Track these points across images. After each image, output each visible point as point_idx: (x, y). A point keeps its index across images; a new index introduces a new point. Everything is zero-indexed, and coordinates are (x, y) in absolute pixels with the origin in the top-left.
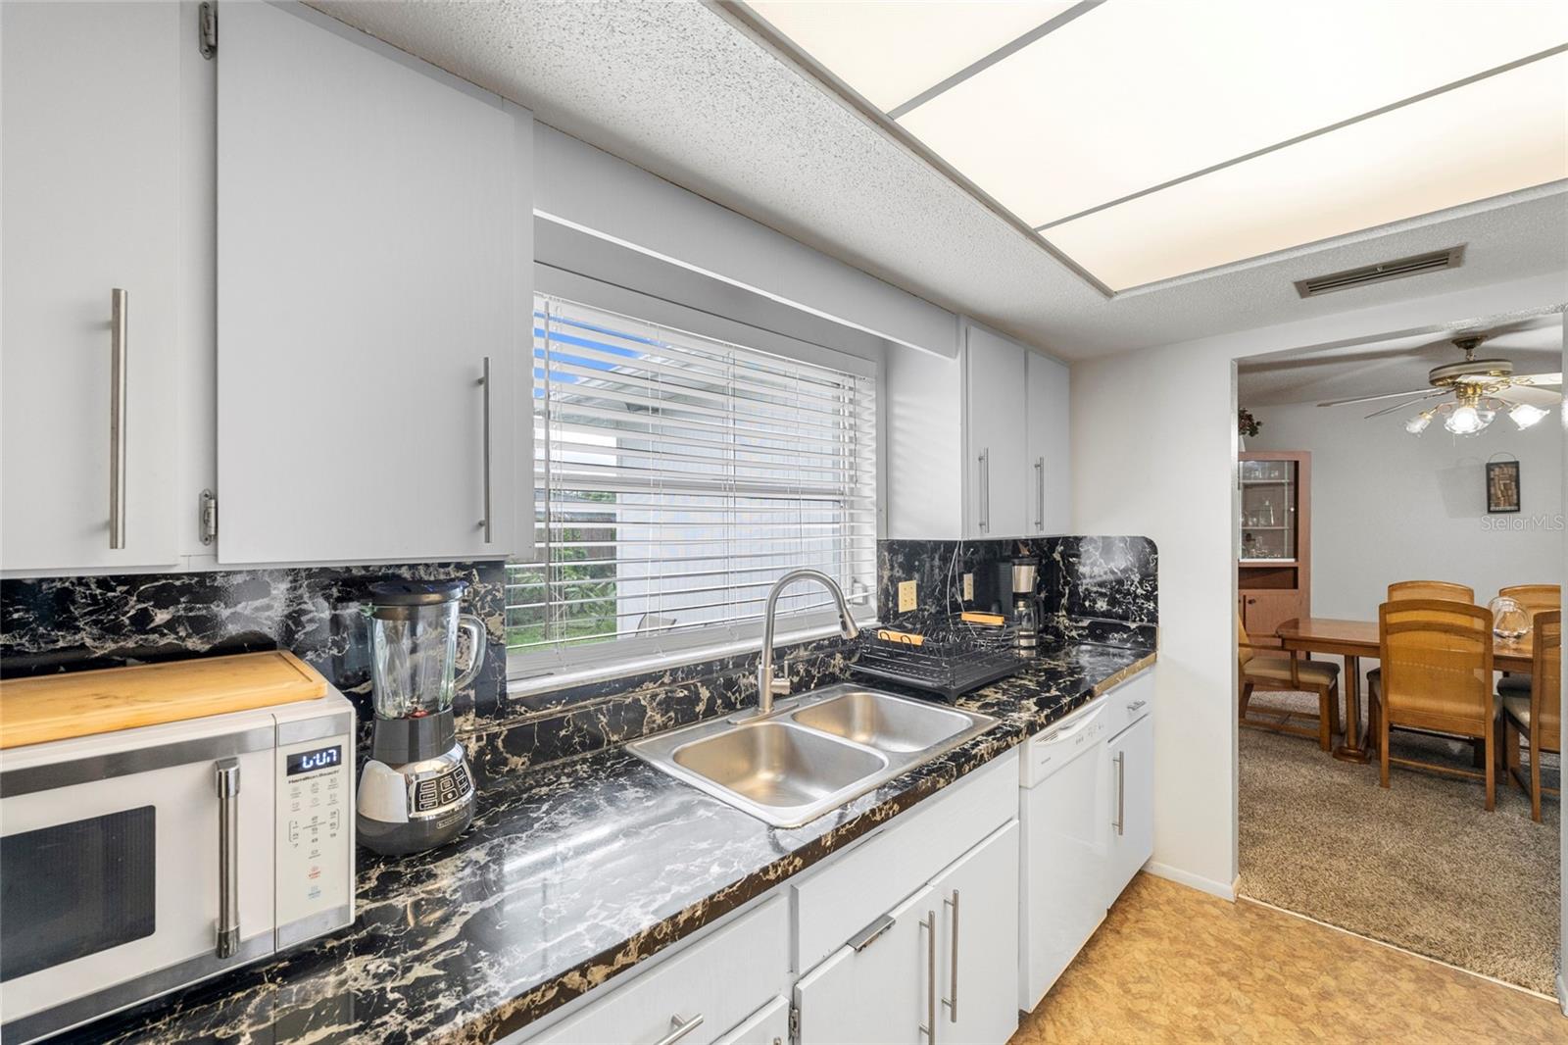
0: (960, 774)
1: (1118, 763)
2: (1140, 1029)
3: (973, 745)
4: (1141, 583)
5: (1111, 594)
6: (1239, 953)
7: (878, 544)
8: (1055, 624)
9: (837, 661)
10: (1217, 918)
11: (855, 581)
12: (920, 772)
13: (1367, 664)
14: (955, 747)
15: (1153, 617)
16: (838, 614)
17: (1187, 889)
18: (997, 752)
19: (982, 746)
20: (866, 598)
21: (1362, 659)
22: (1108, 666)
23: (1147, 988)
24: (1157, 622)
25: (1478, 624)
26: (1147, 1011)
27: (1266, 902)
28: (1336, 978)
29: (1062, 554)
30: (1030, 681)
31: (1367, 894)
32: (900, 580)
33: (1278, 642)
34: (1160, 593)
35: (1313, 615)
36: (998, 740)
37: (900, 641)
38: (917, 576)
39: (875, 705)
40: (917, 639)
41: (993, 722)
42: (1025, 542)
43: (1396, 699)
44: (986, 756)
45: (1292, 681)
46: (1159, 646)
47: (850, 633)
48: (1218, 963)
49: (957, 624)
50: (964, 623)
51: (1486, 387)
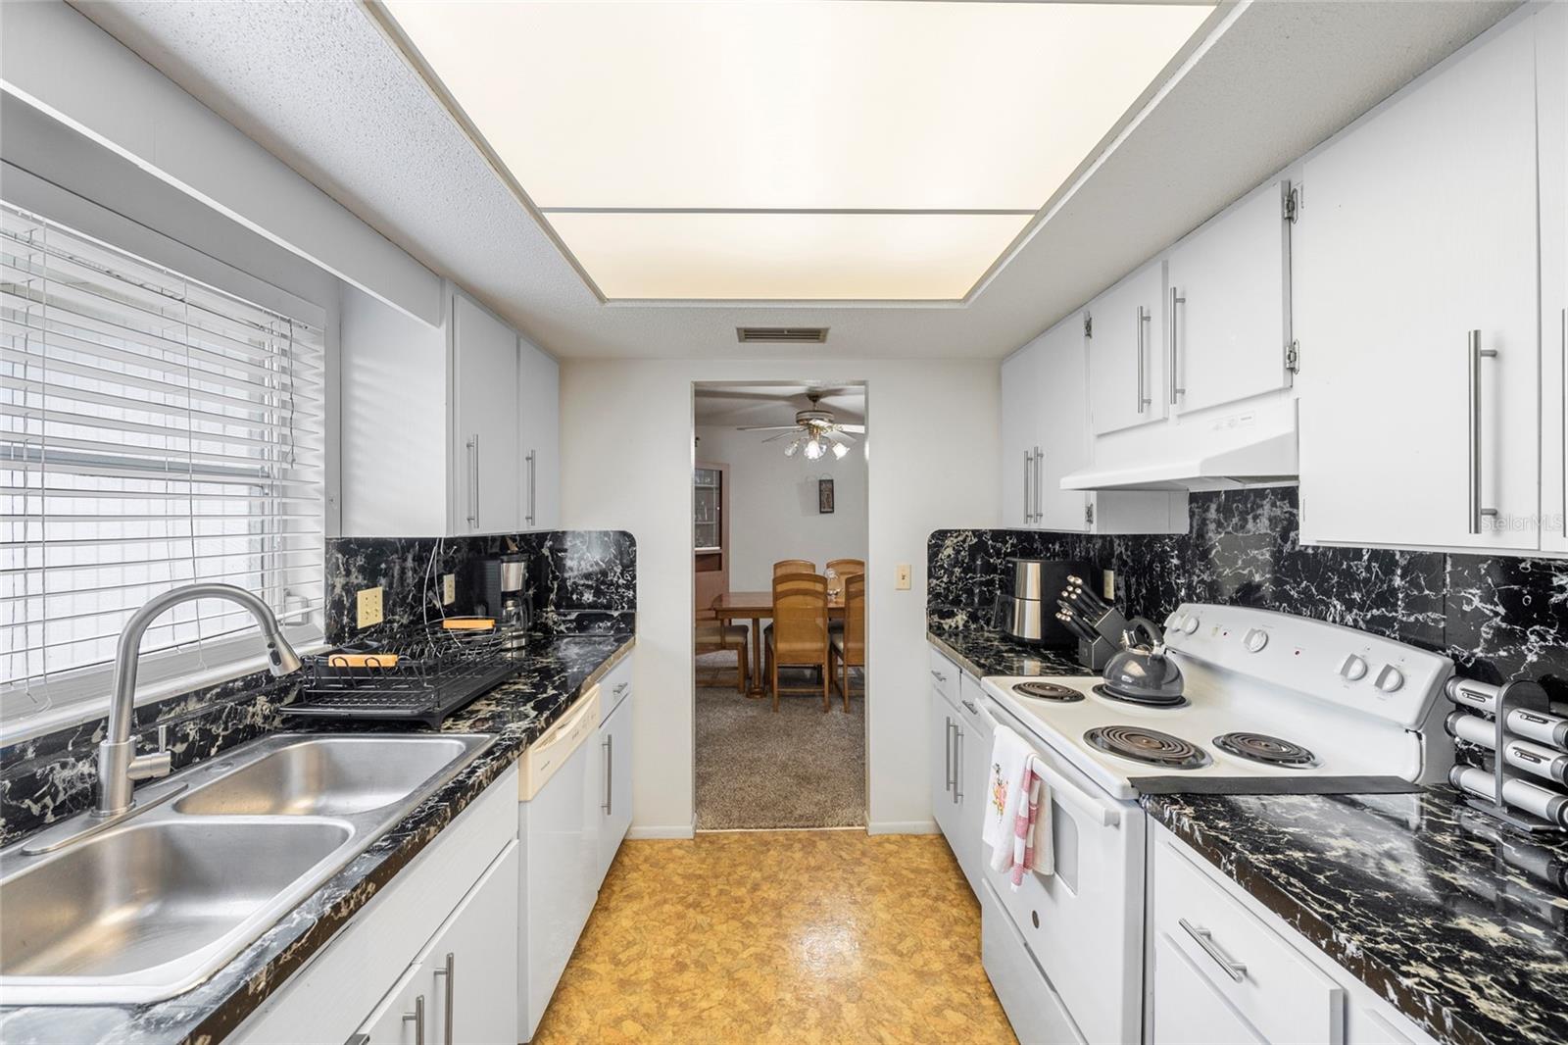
0: (455, 813)
1: (606, 747)
2: (631, 995)
3: (469, 773)
4: (622, 574)
5: (597, 586)
6: (700, 881)
7: (327, 544)
8: (543, 620)
9: (258, 707)
10: (683, 858)
11: (289, 594)
12: (403, 829)
13: (765, 622)
14: (446, 782)
15: (632, 604)
16: (267, 642)
17: (659, 841)
18: (495, 774)
19: (480, 772)
20: (307, 616)
21: (761, 620)
22: (597, 656)
23: (635, 950)
24: (635, 608)
25: (819, 587)
26: (636, 973)
27: (714, 828)
28: (761, 870)
29: (551, 549)
30: (525, 684)
31: (773, 796)
32: (359, 587)
33: (713, 614)
34: (638, 582)
35: (731, 591)
36: (497, 759)
37: (365, 665)
38: (383, 581)
39: (325, 754)
40: (388, 660)
41: (490, 739)
42: (513, 538)
43: (782, 646)
44: (484, 782)
45: (721, 644)
46: (637, 630)
47: (286, 667)
48: (685, 898)
49: (435, 633)
50: (446, 631)
51: (822, 429)
